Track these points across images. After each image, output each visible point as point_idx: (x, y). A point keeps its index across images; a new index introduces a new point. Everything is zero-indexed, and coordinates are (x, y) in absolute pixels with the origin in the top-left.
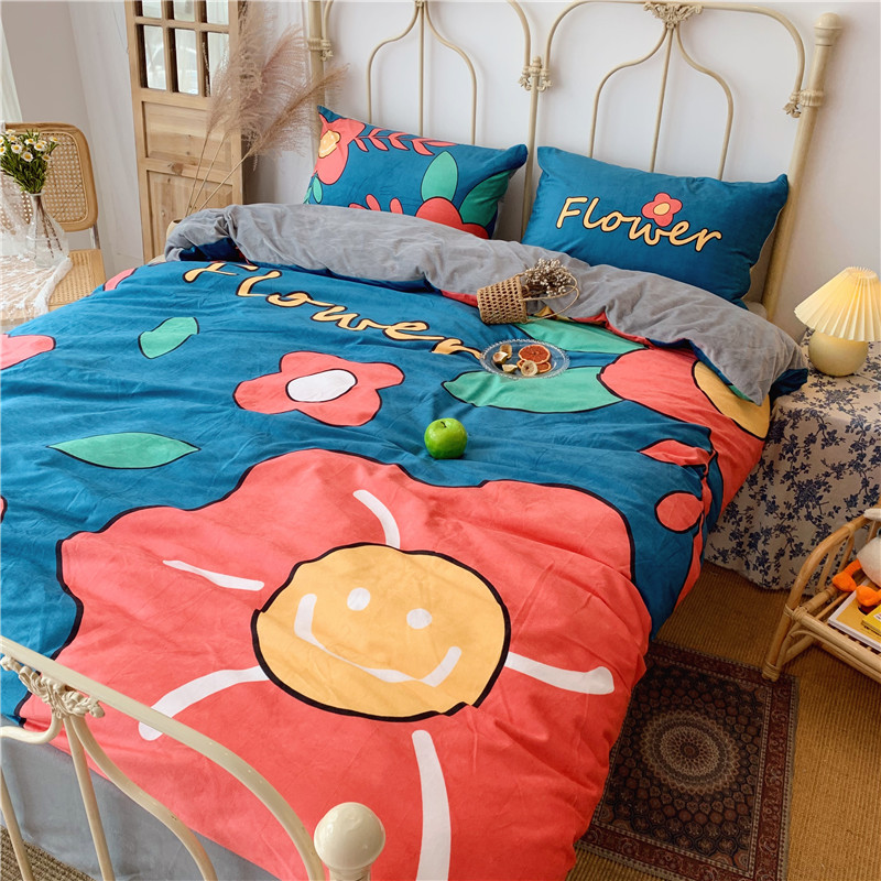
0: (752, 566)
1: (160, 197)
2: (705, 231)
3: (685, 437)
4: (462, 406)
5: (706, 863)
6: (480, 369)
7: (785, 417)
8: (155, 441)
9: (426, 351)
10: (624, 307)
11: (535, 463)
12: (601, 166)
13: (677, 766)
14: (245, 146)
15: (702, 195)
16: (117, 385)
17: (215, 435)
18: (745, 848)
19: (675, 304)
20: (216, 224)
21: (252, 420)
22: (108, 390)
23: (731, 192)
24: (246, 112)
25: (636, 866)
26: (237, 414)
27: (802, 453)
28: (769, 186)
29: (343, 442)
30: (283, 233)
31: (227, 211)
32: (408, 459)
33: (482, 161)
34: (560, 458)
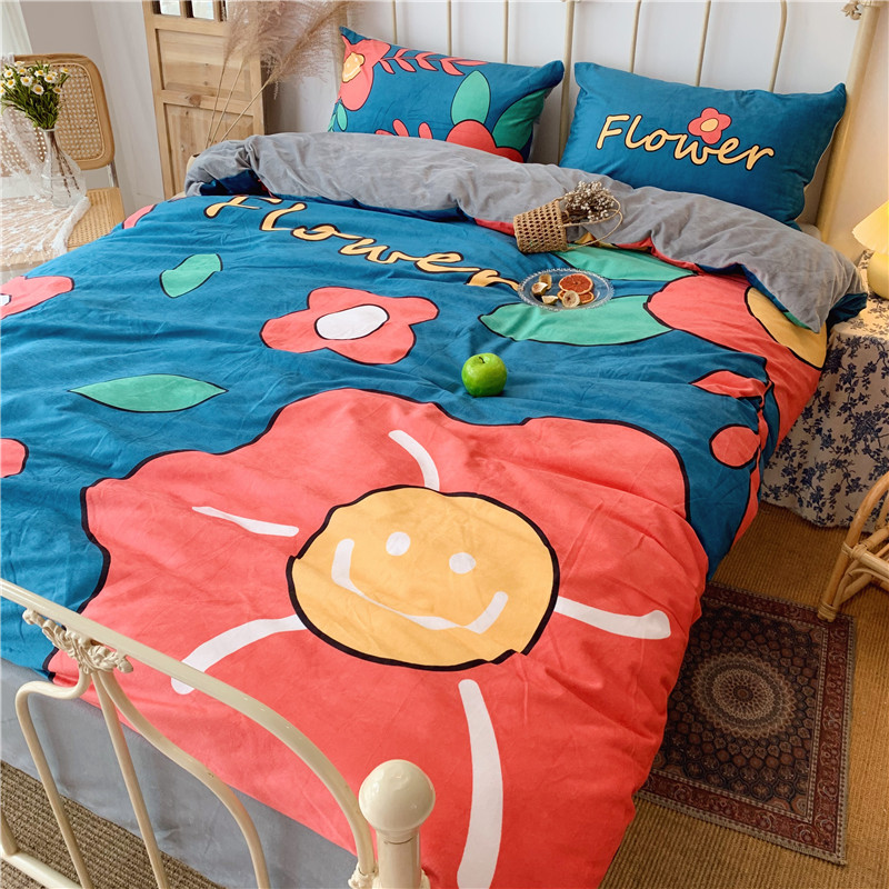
0: (805, 504)
1: (178, 131)
2: (756, 148)
3: (740, 368)
4: (500, 341)
5: (762, 809)
6: (518, 301)
7: (843, 345)
8: (180, 383)
9: (461, 284)
10: (671, 230)
11: (580, 398)
12: (643, 81)
13: (730, 710)
14: (265, 73)
15: (753, 109)
16: (138, 325)
17: (242, 375)
18: (803, 793)
19: (725, 227)
20: (237, 155)
21: (280, 360)
22: (130, 331)
23: (784, 105)
24: (265, 35)
25: (690, 812)
26: (265, 353)
27: (860, 384)
28: (826, 97)
29: (375, 381)
30: (307, 163)
31: (248, 141)
32: (445, 397)
33: (516, 79)
34: (606, 393)
